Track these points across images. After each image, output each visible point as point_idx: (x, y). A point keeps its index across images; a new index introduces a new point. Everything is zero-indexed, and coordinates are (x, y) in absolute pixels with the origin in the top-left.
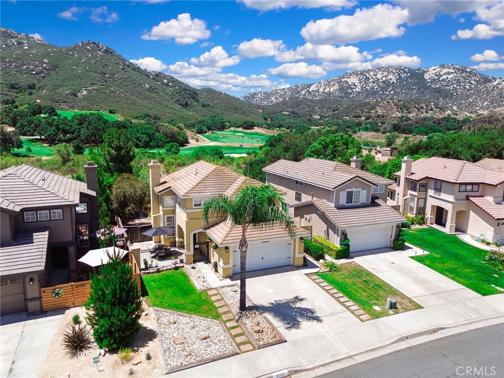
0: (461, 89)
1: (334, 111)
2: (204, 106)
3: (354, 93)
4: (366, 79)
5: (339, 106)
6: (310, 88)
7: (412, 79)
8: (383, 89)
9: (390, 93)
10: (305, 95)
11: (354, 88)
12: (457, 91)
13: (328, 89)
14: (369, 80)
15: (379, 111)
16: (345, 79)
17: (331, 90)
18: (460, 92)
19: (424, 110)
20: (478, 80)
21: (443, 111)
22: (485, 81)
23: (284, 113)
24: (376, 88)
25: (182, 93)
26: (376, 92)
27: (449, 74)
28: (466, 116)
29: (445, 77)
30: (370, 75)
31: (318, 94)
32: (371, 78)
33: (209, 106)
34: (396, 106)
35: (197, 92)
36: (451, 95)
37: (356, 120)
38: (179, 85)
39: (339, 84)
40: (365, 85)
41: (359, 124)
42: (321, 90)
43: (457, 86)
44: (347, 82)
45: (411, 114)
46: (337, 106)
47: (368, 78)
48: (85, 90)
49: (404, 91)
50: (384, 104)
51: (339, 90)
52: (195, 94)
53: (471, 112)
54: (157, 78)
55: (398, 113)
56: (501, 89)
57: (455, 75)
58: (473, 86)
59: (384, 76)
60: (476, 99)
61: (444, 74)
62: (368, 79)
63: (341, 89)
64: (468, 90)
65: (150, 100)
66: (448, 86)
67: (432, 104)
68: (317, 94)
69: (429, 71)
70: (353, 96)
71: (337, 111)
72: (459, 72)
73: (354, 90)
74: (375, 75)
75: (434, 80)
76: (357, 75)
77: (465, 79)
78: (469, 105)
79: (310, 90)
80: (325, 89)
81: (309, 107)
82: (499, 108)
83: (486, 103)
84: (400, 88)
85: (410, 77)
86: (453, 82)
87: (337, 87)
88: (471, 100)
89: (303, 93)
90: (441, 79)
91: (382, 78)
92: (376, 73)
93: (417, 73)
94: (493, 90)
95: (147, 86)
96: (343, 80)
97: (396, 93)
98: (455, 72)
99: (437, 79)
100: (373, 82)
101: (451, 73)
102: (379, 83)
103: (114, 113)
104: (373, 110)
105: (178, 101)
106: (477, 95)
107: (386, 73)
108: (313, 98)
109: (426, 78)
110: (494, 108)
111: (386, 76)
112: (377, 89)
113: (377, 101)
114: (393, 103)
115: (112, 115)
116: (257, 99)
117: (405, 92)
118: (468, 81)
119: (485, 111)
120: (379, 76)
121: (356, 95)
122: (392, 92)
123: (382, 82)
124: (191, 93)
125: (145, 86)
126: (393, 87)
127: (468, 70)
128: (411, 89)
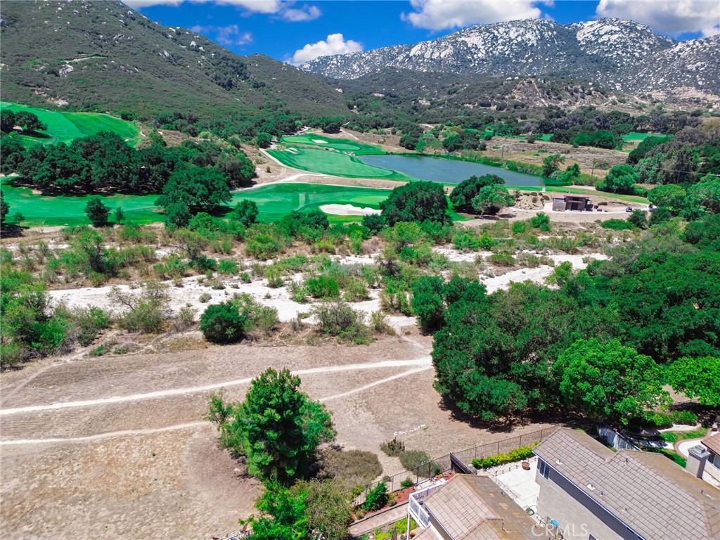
0: (628, 58)
1: (449, 93)
2: (256, 86)
3: (475, 61)
4: (493, 38)
5: (456, 85)
6: (410, 50)
7: (559, 40)
8: (518, 55)
9: (527, 61)
10: (403, 62)
11: (475, 53)
12: (622, 60)
13: (438, 54)
14: (497, 40)
15: (517, 97)
16: (463, 39)
17: (442, 56)
18: (626, 62)
19: (579, 95)
20: (652, 43)
21: (606, 96)
22: (662, 45)
23: (376, 95)
24: (507, 53)
25: (222, 64)
26: (507, 60)
27: (612, 34)
28: (637, 103)
29: (605, 38)
30: (499, 33)
31: (423, 62)
32: (501, 38)
33: (264, 86)
34: (541, 89)
35: (245, 63)
36: (614, 66)
37: (485, 113)
38: (215, 50)
39: (454, 46)
40: (491, 49)
41: (490, 120)
42: (427, 55)
43: (623, 52)
44: (465, 43)
45: (562, 102)
46: (453, 85)
47: (497, 37)
48: (70, 64)
49: (547, 59)
50: (524, 85)
51: (453, 56)
52: (242, 65)
53: (644, 98)
54: (179, 38)
55: (543, 100)
56: (684, 59)
57: (621, 35)
58: (645, 53)
59: (519, 35)
60: (648, 73)
61: (606, 34)
62: (495, 38)
63: (456, 54)
64: (638, 59)
65: (172, 78)
66: (610, 52)
67: (590, 84)
68: (421, 60)
69: (583, 28)
70: (475, 65)
71: (455, 95)
72: (626, 31)
73: (475, 56)
74: (507, 33)
75: (591, 42)
76: (481, 32)
77: (634, 42)
78: (638, 81)
79: (411, 55)
80: (432, 53)
81: (413, 85)
82: (679, 88)
83: (662, 80)
84: (542, 54)
85: (557, 37)
86: (617, 46)
87: (450, 50)
88: (642, 75)
89: (400, 58)
90: (600, 41)
91: (517, 37)
92: (508, 30)
93: (567, 31)
94: (672, 60)
95: (166, 53)
96: (460, 40)
97: (536, 63)
98: (621, 31)
99: (595, 41)
100: (504, 44)
101: (615, 31)
102: (512, 45)
103: (131, 120)
104: (507, 94)
105: (216, 78)
106: (649, 68)
107: (522, 30)
108: (415, 67)
109: (579, 39)
110: (673, 88)
111: (523, 35)
112: (508, 55)
113: (513, 80)
114: (537, 84)
115: (127, 122)
116: (331, 68)
117: (549, 61)
118: (638, 45)
119: (659, 92)
120: (512, 35)
121: (478, 64)
122: (530, 60)
123: (516, 44)
124: (235, 65)
125: (163, 53)
126: (532, 52)
127: (639, 28)
128: (557, 56)
